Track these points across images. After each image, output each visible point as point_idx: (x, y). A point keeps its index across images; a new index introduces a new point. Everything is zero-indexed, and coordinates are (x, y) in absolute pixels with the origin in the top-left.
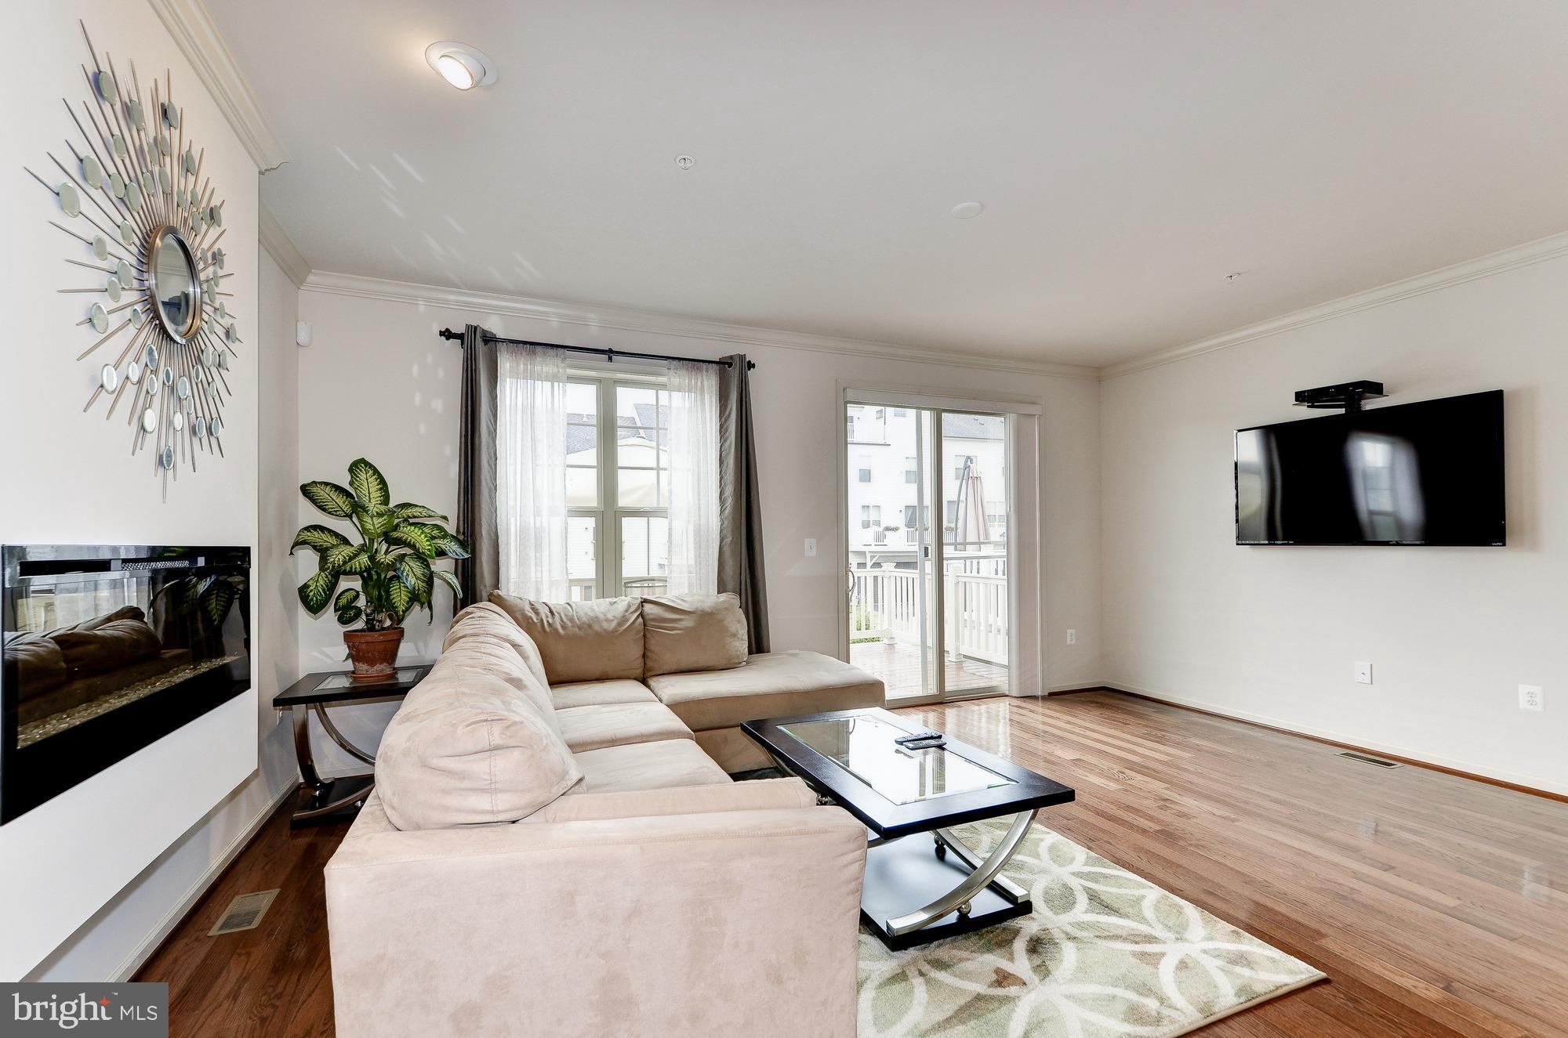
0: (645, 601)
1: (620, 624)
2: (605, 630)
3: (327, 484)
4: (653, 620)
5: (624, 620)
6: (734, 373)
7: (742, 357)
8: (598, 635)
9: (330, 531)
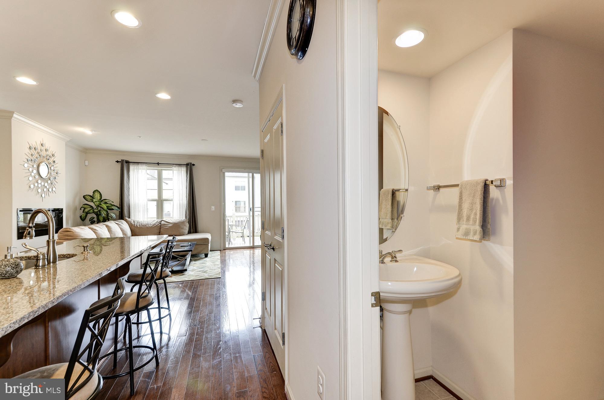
0: (162, 220)
1: (153, 225)
2: (149, 227)
3: (88, 195)
4: (163, 225)
5: (155, 224)
6: (189, 167)
7: (191, 163)
8: (147, 227)
9: (89, 205)
